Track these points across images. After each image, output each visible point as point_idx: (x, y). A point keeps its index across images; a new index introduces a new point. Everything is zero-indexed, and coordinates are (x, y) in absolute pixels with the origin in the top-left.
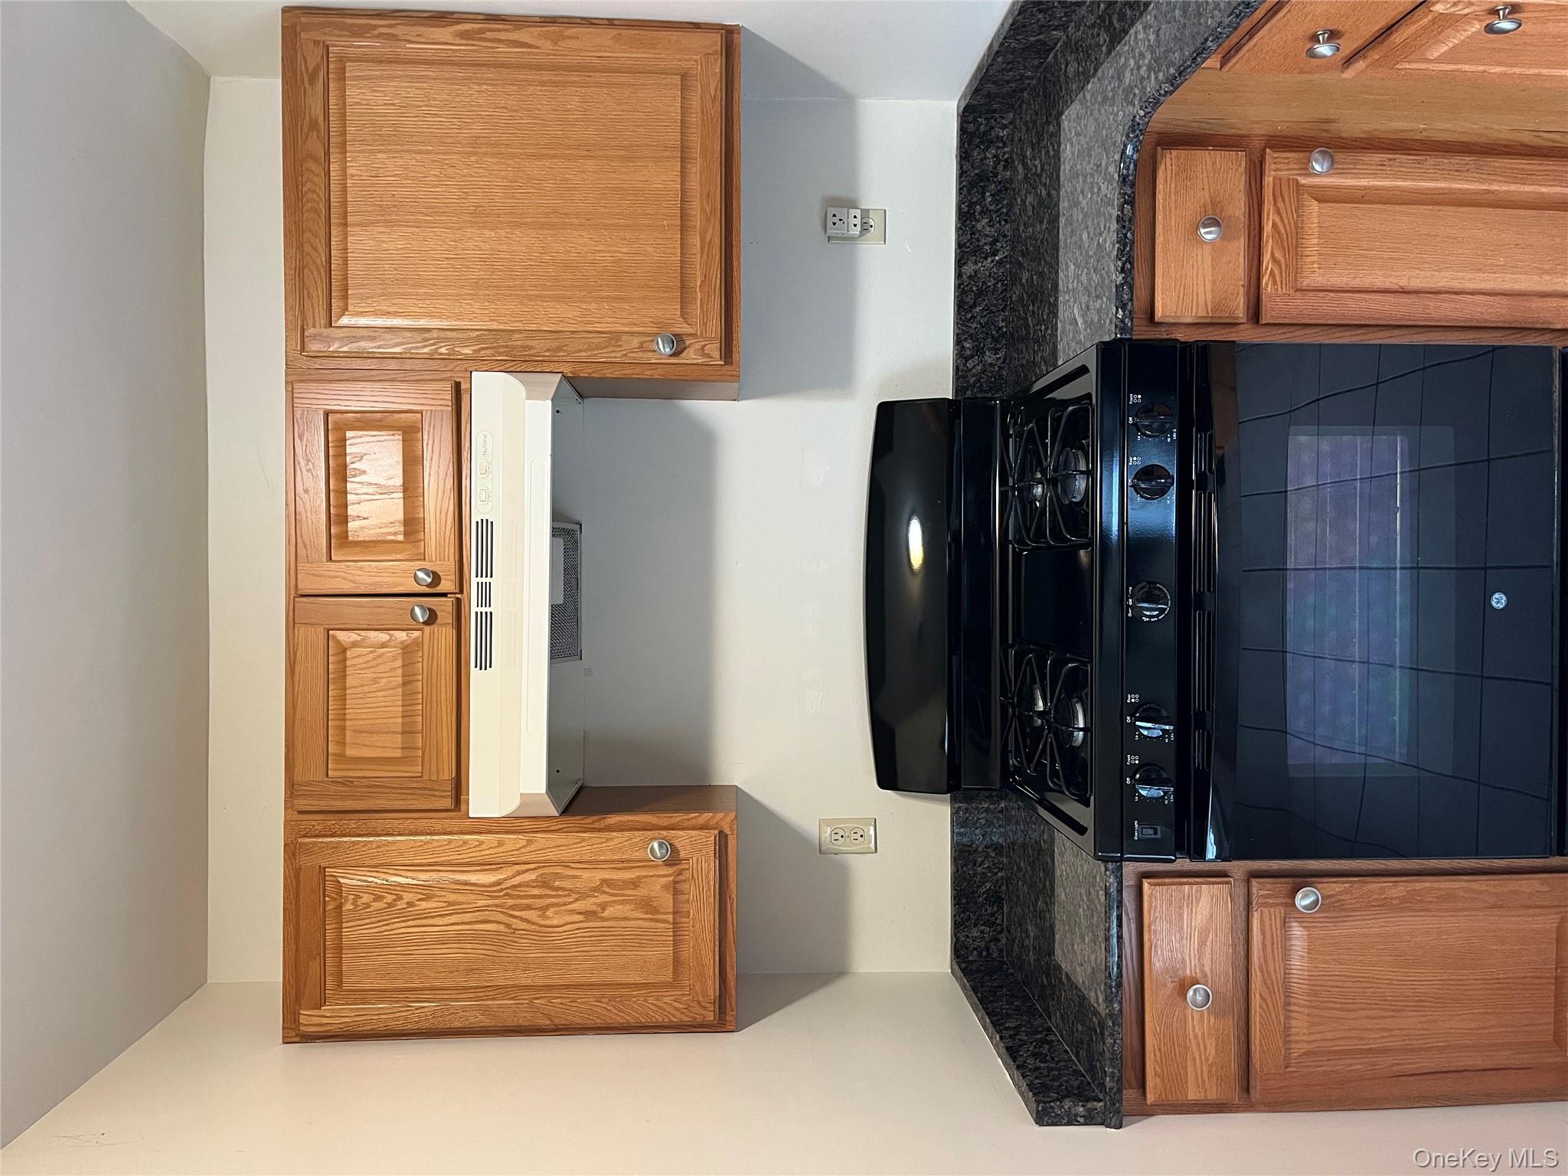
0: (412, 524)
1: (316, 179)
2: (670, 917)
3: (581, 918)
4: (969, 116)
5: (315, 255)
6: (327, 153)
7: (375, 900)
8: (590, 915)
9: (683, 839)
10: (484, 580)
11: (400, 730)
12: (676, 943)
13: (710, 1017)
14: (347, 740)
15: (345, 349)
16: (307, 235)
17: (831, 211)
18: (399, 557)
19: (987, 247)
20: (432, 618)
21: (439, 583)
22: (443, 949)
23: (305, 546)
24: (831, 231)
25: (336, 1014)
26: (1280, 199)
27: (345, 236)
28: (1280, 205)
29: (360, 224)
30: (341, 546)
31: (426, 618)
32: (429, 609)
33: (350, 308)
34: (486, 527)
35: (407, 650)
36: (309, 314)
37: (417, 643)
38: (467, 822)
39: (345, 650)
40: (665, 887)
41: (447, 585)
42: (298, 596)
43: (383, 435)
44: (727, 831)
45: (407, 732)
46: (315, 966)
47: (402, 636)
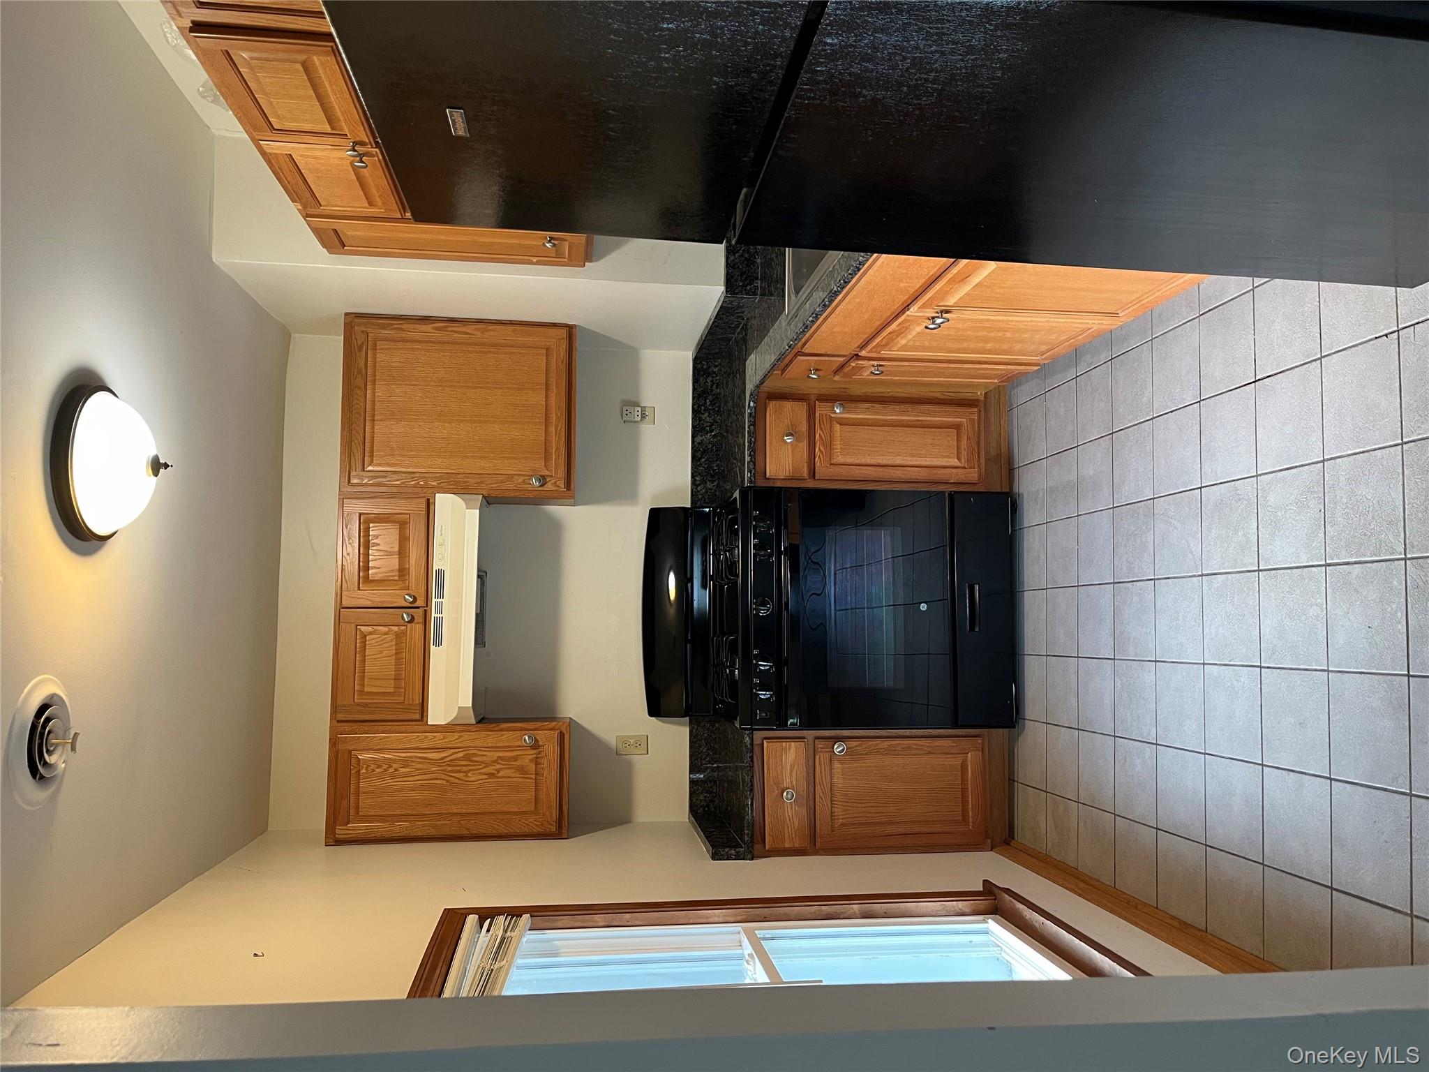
0: (403, 572)
1: (360, 398)
2: (533, 776)
3: (486, 777)
4: (697, 361)
5: (357, 435)
6: (366, 385)
7: (377, 768)
8: (491, 775)
9: (541, 735)
10: (439, 600)
11: (393, 678)
12: (536, 790)
13: (554, 829)
14: (366, 683)
15: (371, 482)
16: (354, 425)
17: (625, 408)
18: (396, 588)
19: (708, 428)
20: (412, 620)
21: (416, 602)
22: (412, 794)
23: (347, 583)
24: (624, 419)
25: (357, 828)
26: (822, 424)
27: (373, 427)
28: (822, 426)
29: (381, 420)
30: (364, 582)
31: (409, 619)
32: (412, 615)
33: (374, 462)
34: (441, 573)
35: (399, 636)
36: (353, 465)
37: (404, 633)
38: (426, 728)
39: (365, 636)
40: (531, 761)
41: (420, 603)
42: (341, 607)
43: (388, 526)
44: (564, 732)
45: (397, 679)
46: (344, 803)
47: (395, 628)
